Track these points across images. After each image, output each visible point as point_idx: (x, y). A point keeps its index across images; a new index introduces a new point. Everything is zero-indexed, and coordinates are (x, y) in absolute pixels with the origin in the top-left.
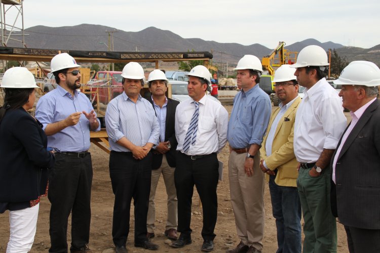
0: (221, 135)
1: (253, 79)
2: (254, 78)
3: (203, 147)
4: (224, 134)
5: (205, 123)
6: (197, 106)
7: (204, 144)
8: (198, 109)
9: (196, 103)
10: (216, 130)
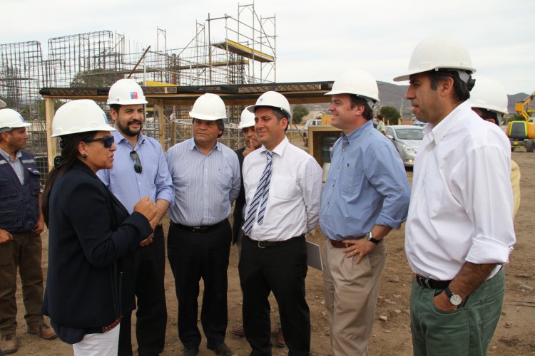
0: (310, 207)
1: (358, 111)
2: (359, 109)
3: (275, 228)
4: (314, 206)
5: (281, 186)
6: (269, 157)
7: (277, 222)
8: (271, 164)
9: (268, 153)
10: (301, 199)
